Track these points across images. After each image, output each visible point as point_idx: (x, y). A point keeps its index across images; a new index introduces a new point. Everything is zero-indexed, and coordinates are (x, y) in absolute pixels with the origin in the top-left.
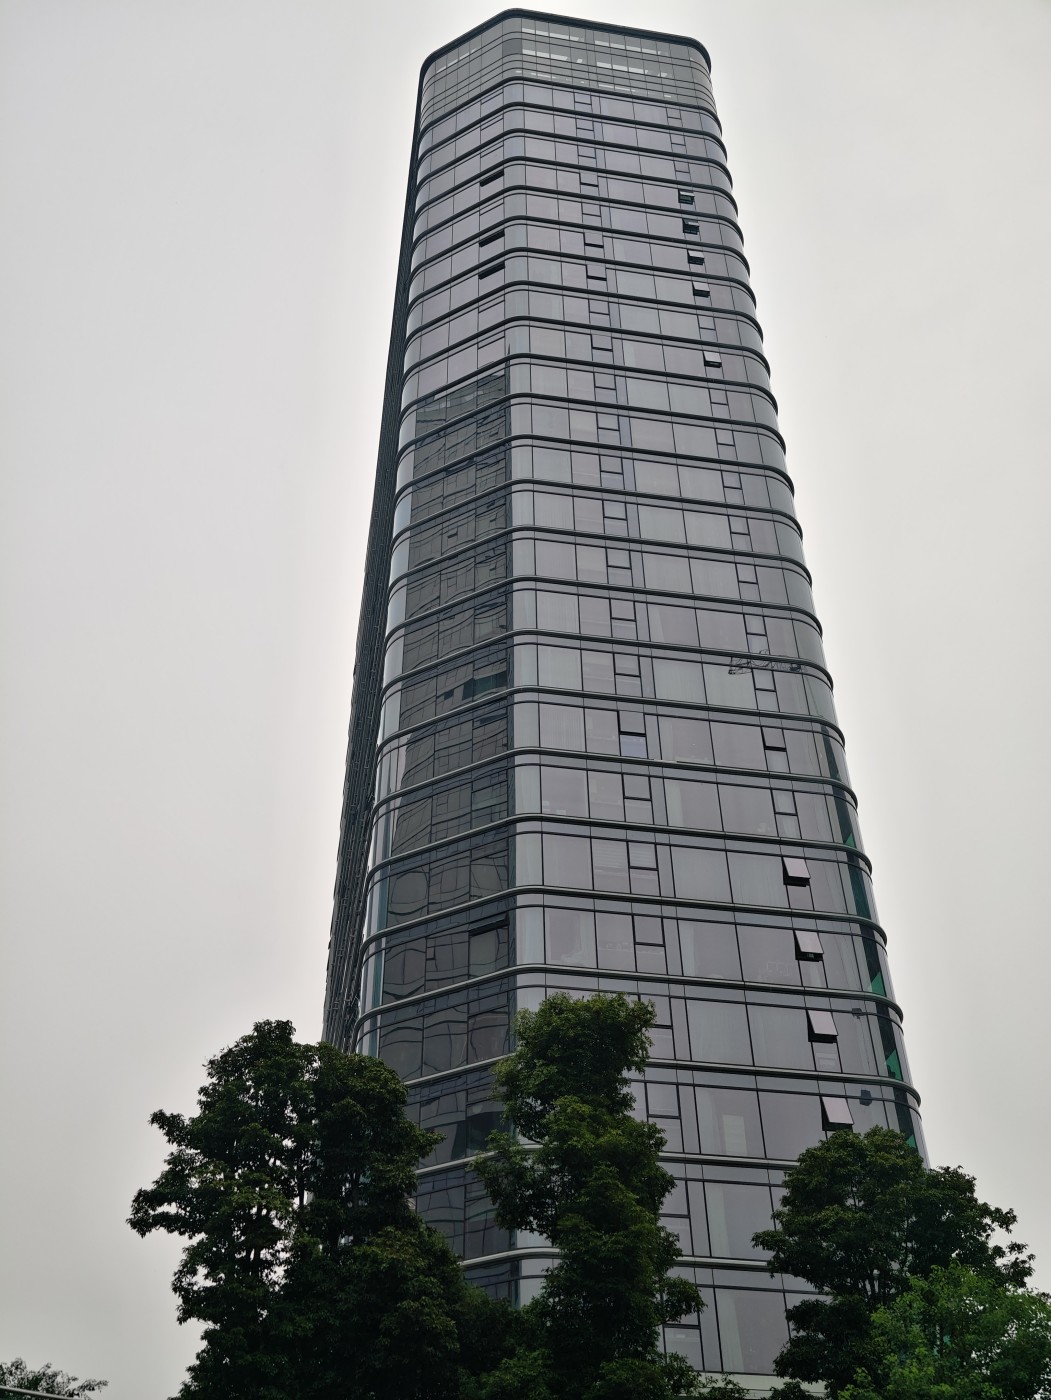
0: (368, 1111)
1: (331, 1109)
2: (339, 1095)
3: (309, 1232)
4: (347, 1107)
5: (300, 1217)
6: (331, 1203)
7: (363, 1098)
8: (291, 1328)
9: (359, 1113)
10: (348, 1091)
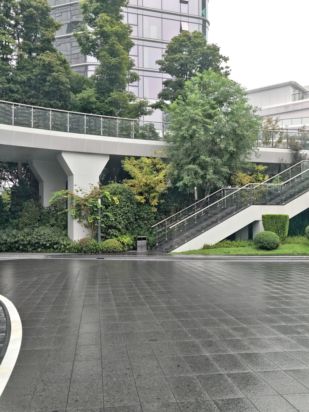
0: (39, 13)
9: (35, 14)
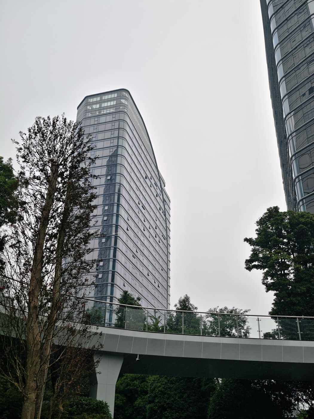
1: (296, 229)
2: (298, 224)
3: (298, 264)
4: (301, 227)
5: (294, 260)
6: (303, 255)
7: (305, 224)
8: (299, 290)
10: (300, 223)
